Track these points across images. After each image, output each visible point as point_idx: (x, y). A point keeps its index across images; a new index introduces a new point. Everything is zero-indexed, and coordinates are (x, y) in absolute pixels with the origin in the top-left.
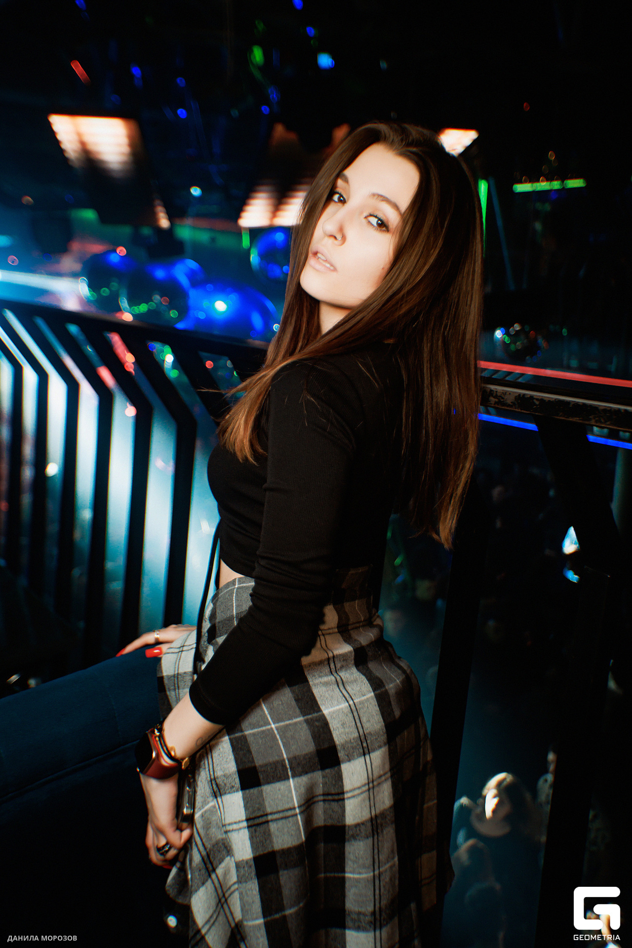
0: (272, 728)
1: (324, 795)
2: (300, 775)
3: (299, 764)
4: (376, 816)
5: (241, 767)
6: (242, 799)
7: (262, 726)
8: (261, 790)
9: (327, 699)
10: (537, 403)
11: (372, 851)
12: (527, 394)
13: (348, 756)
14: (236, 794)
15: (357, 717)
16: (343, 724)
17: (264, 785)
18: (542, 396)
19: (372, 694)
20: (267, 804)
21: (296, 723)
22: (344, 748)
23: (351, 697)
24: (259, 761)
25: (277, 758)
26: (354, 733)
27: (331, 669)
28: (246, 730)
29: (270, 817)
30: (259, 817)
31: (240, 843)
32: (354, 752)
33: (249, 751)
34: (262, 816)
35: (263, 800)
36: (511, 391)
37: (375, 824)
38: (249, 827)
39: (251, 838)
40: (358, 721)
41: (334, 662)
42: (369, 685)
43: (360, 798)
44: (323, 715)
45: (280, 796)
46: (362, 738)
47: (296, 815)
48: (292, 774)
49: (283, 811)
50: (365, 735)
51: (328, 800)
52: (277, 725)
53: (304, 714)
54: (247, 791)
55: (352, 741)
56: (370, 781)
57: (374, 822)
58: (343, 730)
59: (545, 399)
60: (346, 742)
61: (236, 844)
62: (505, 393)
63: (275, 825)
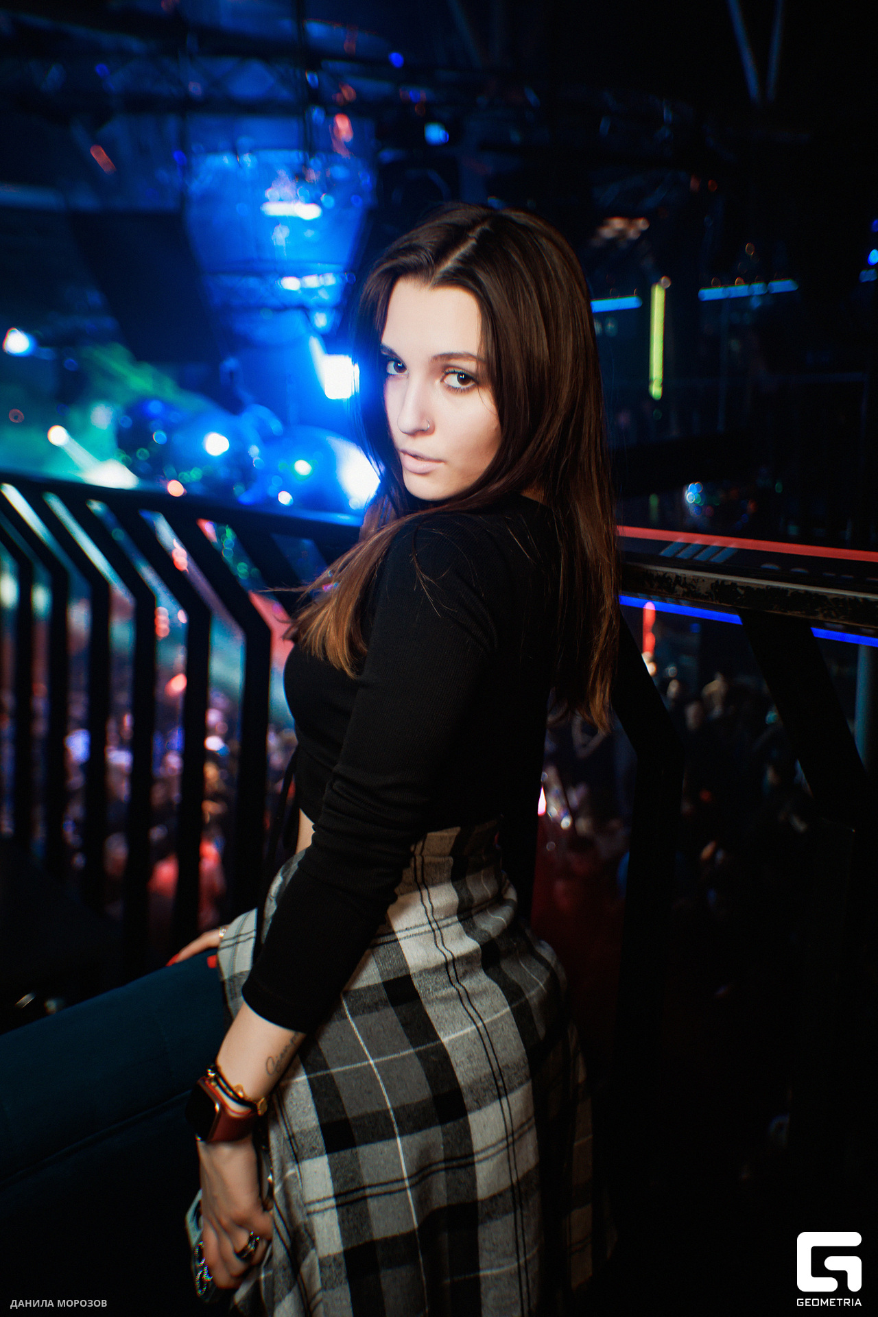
0: (370, 1065)
1: (446, 1160)
2: (411, 1132)
3: (409, 1116)
4: (518, 1181)
5: (325, 1121)
6: (328, 1166)
7: (355, 1062)
8: (356, 1153)
9: (446, 1021)
10: (742, 592)
11: (514, 1232)
12: (728, 581)
13: (477, 1102)
14: (318, 1159)
15: (488, 1045)
16: (469, 1057)
17: (360, 1145)
18: (748, 583)
19: (508, 1009)
20: (364, 1171)
21: (403, 1058)
22: (472, 1091)
23: (479, 1016)
24: (352, 1111)
25: (378, 1108)
26: (486, 1069)
27: (450, 978)
28: (333, 1068)
29: (368, 1192)
30: (352, 1191)
31: (325, 1230)
32: (485, 1096)
33: (338, 1097)
34: (357, 1190)
35: (359, 1167)
36: (706, 578)
37: (516, 1195)
38: (338, 1206)
39: (342, 1222)
40: (490, 1050)
41: (454, 967)
42: (503, 996)
43: (495, 1160)
44: (442, 1045)
45: (382, 1162)
46: (497, 1073)
47: (405, 1189)
48: (399, 1130)
49: (386, 1184)
50: (500, 1069)
51: (453, 1168)
52: (377, 1060)
53: (414, 1044)
54: (336, 1155)
55: (483, 1080)
56: (508, 1134)
57: (516, 1191)
58: (469, 1065)
59: (753, 586)
60: (475, 1082)
61: (319, 1232)
62: (696, 580)
63: (375, 1203)
